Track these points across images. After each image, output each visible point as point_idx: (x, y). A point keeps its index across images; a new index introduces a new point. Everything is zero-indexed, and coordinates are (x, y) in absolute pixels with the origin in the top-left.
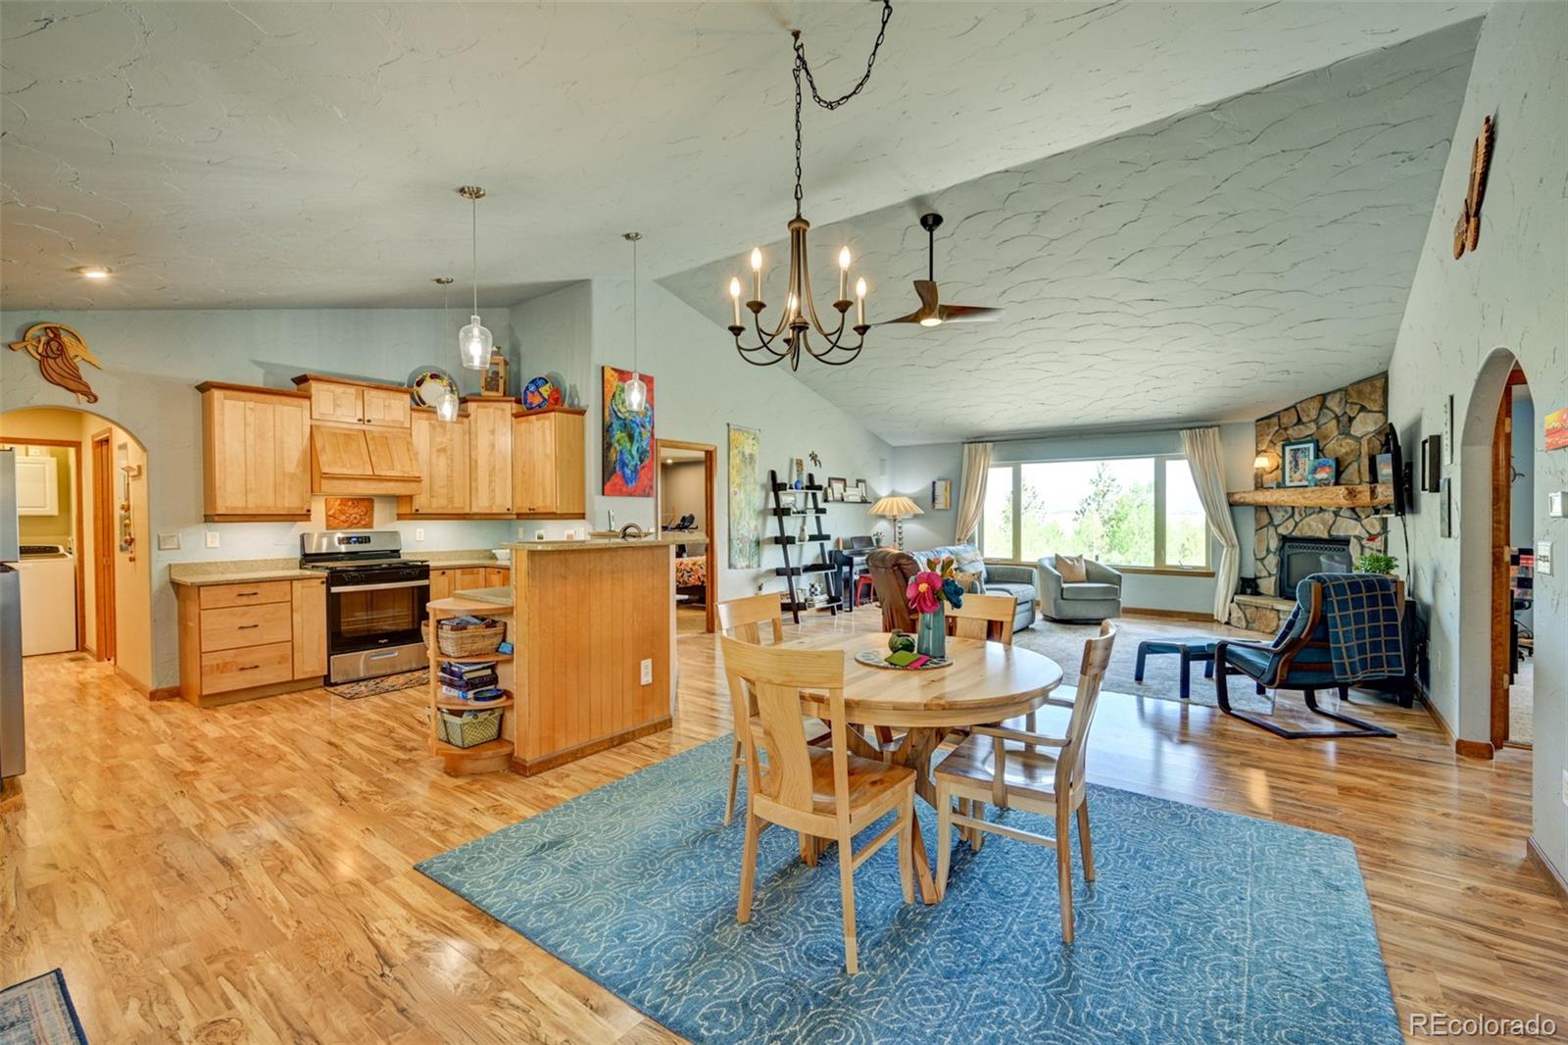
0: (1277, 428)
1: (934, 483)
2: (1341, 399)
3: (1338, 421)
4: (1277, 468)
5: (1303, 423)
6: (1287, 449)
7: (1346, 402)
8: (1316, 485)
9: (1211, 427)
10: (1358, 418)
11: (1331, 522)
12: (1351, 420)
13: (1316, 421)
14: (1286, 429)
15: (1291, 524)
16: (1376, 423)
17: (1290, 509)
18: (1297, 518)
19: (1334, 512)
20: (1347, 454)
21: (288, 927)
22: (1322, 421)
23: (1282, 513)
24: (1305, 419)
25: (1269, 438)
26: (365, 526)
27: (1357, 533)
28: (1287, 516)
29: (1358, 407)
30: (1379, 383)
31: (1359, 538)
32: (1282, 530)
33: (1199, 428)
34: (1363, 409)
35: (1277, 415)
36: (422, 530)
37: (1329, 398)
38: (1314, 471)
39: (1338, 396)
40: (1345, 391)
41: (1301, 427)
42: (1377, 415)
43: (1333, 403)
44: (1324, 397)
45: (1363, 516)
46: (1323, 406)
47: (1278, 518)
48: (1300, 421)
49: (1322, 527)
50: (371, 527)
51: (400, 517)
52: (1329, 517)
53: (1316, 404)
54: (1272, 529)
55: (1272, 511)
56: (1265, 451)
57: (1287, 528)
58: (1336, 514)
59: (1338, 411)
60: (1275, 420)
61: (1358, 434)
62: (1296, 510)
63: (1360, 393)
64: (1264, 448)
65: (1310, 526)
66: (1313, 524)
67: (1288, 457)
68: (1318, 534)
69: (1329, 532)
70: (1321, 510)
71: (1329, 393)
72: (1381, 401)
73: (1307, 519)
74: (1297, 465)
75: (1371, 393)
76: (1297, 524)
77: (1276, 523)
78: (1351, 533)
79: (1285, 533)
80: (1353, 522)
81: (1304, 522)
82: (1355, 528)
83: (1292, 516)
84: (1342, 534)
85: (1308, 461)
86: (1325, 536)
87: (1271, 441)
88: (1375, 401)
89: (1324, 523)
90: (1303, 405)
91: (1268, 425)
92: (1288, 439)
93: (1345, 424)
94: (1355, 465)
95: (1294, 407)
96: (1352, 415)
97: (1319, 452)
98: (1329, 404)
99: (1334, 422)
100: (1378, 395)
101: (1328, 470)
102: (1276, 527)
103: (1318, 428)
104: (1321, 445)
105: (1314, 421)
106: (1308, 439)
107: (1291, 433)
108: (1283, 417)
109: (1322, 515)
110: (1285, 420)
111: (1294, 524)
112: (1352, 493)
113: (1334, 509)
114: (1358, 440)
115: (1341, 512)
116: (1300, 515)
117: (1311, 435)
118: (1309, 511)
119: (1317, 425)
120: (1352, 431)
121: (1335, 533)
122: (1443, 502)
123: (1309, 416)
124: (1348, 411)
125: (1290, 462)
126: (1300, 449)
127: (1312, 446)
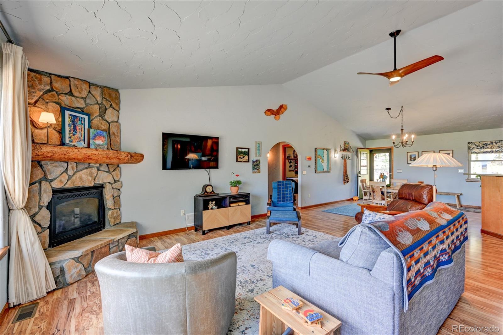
2: (100, 93)
3: (99, 107)
5: (73, 95)
6: (66, 113)
7: (103, 97)
11: (94, 174)
12: (106, 109)
14: (59, 94)
15: (65, 177)
17: (66, 165)
18: (70, 172)
20: (106, 131)
23: (59, 168)
24: (76, 93)
25: (41, 93)
28: (62, 171)
30: (117, 94)
31: (110, 184)
32: (56, 185)
34: (110, 105)
35: (49, 76)
37: (92, 87)
38: (94, 137)
39: (97, 89)
40: (101, 88)
41: (74, 99)
42: (116, 112)
43: (96, 94)
44: (91, 84)
45: (112, 170)
46: (89, 91)
48: (71, 92)
49: (90, 178)
52: (94, 171)
53: (85, 88)
54: (46, 185)
57: (61, 182)
58: (98, 169)
59: (99, 101)
61: (109, 120)
62: (70, 166)
64: (33, 101)
65: (81, 178)
66: (83, 176)
67: (68, 121)
68: (87, 184)
69: (94, 181)
70: (89, 166)
74: (75, 128)
75: (115, 99)
76: (70, 178)
77: (51, 178)
78: (106, 181)
80: (107, 174)
81: (78, 175)
83: (67, 170)
84: (100, 182)
86: (92, 184)
87: (41, 97)
88: (115, 104)
89: (91, 174)
90: (77, 83)
91: (41, 81)
92: (61, 104)
93: (103, 111)
94: (109, 139)
95: (67, 79)
96: (106, 106)
97: (90, 123)
98: (93, 91)
100: (117, 101)
101: (103, 139)
102: (51, 181)
103: (87, 105)
104: (91, 119)
105: (83, 98)
106: (80, 110)
107: (66, 100)
108: (57, 82)
109: (89, 170)
110: (57, 85)
111: (67, 177)
112: (131, 157)
113: (98, 165)
114: (109, 124)
115: (101, 168)
116: (73, 170)
117: (82, 108)
118: (80, 167)
119: (85, 102)
120: (106, 117)
121: (96, 182)
122: (256, 165)
123: (79, 93)
124: (104, 103)
125: (69, 125)
126: (77, 117)
127: (87, 118)
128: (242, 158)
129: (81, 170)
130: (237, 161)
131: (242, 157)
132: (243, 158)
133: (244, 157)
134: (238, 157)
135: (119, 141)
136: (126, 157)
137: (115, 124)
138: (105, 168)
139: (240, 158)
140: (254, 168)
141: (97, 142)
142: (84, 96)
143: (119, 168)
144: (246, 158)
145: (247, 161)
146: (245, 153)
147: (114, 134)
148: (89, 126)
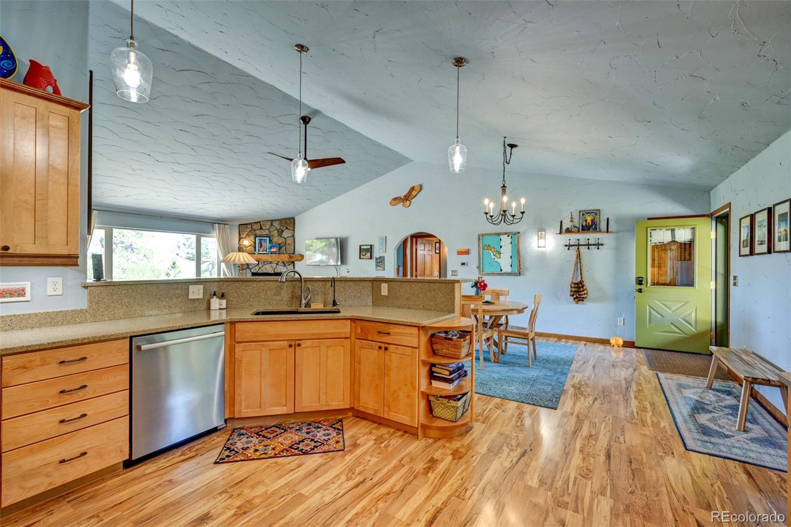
0: (250, 229)
3: (278, 231)
4: (251, 246)
5: (263, 229)
6: (257, 238)
7: (281, 225)
8: (271, 253)
9: (226, 224)
10: (285, 231)
11: (275, 267)
12: (283, 231)
13: (268, 229)
14: (255, 231)
15: (257, 268)
16: (291, 234)
17: (257, 262)
18: (260, 266)
20: (282, 243)
21: (609, 419)
22: (271, 230)
24: (264, 228)
25: (247, 233)
28: (256, 265)
29: (285, 227)
30: (292, 221)
32: (253, 271)
33: (222, 224)
34: (287, 228)
35: (251, 224)
37: (274, 222)
38: (271, 248)
39: (278, 222)
40: (280, 220)
41: (262, 231)
42: (292, 231)
43: (276, 225)
44: (272, 221)
45: (287, 265)
46: (272, 225)
47: (252, 265)
48: (261, 228)
49: (271, 269)
52: (274, 265)
53: (269, 223)
54: (248, 270)
56: (245, 238)
57: (255, 269)
58: (277, 264)
59: (278, 228)
60: (250, 226)
61: (285, 237)
62: (260, 263)
63: (286, 223)
64: (244, 237)
65: (266, 269)
67: (257, 242)
68: (269, 272)
69: (274, 271)
70: (271, 263)
71: (274, 220)
72: (293, 227)
73: (265, 266)
74: (261, 245)
75: (290, 223)
76: (260, 268)
77: (250, 268)
79: (255, 272)
80: (283, 267)
81: (264, 266)
82: (283, 269)
83: (258, 264)
84: (279, 271)
85: (267, 244)
86: (273, 272)
87: (247, 234)
88: (291, 226)
89: (272, 267)
90: (263, 222)
91: (247, 228)
92: (255, 235)
93: (280, 233)
94: (284, 247)
95: (259, 222)
97: (270, 241)
98: (274, 224)
99: (276, 231)
100: (292, 225)
101: (276, 248)
102: (250, 269)
103: (270, 232)
104: (271, 239)
107: (258, 232)
108: (254, 225)
110: (254, 227)
112: (291, 257)
113: (276, 262)
114: (285, 239)
115: (279, 264)
116: (262, 264)
117: (267, 235)
118: (265, 263)
119: (269, 231)
120: (283, 236)
121: (276, 271)
122: (379, 262)
123: (266, 227)
124: (282, 228)
125: (258, 244)
126: (262, 239)
127: (268, 239)
128: (364, 255)
130: (360, 258)
131: (364, 254)
133: (366, 254)
134: (361, 254)
135: (293, 248)
136: (285, 257)
137: (290, 238)
138: (282, 264)
139: (363, 255)
140: (377, 266)
141: (272, 250)
142: (268, 228)
143: (292, 264)
144: (368, 254)
145: (369, 257)
146: (367, 250)
147: (289, 244)
148: (270, 243)
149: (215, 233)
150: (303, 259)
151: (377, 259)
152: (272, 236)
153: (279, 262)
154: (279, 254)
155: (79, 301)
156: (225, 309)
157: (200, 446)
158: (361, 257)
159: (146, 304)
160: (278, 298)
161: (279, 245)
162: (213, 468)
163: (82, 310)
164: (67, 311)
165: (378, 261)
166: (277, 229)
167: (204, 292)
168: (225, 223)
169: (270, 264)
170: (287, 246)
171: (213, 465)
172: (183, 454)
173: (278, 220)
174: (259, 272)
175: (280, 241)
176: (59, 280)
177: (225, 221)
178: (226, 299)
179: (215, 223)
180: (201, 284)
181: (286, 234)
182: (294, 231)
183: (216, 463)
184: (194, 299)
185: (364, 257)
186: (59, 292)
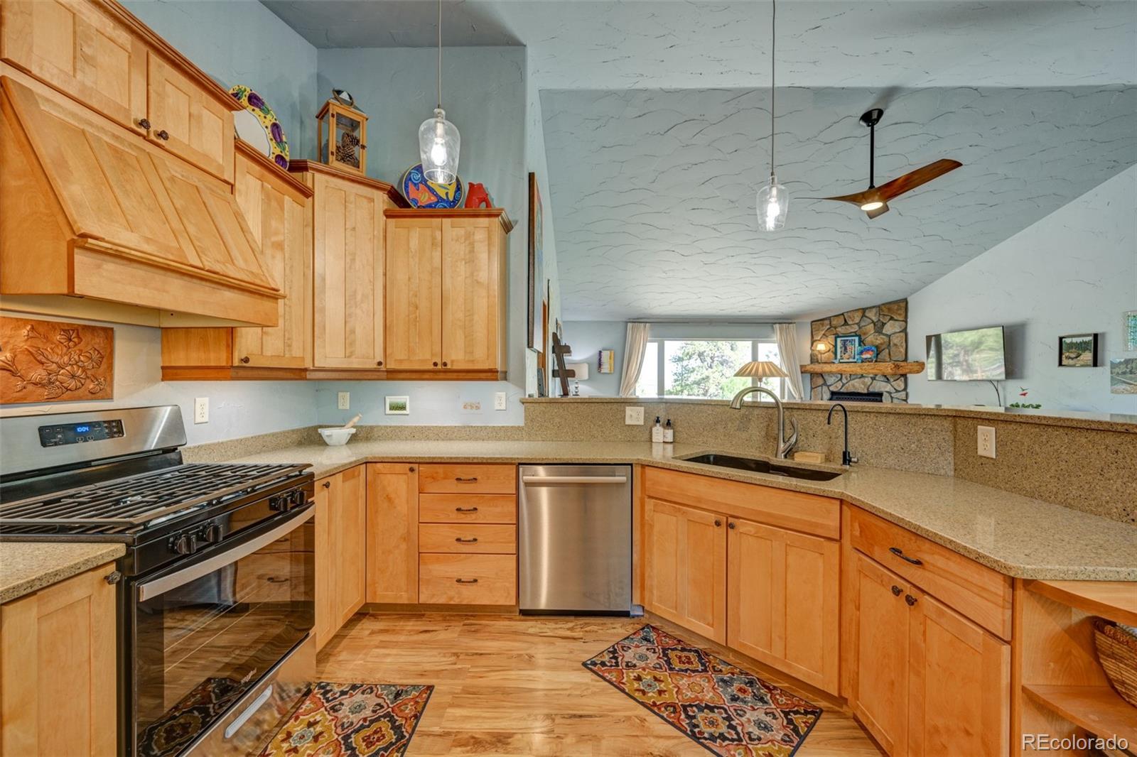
0: (828, 327)
1: (600, 352)
2: (877, 312)
3: (874, 324)
4: (830, 351)
5: (848, 325)
6: (839, 340)
7: (880, 315)
8: (862, 362)
9: (791, 323)
10: (888, 324)
11: (869, 383)
12: (884, 324)
13: (858, 324)
14: (835, 328)
15: (839, 384)
16: (901, 327)
17: (839, 376)
18: (844, 381)
19: (871, 378)
20: (881, 344)
22: (862, 324)
23: (834, 378)
24: (850, 322)
25: (823, 332)
26: (93, 396)
27: (887, 389)
28: (837, 380)
29: (889, 317)
30: (903, 305)
31: (890, 393)
32: (832, 388)
33: (785, 323)
34: (892, 318)
35: (829, 318)
36: (206, 400)
37: (867, 311)
39: (874, 310)
40: (879, 307)
41: (847, 327)
42: (901, 322)
43: (872, 315)
44: (864, 310)
45: (892, 380)
46: (864, 316)
47: (831, 380)
48: (846, 323)
49: (863, 386)
50: (110, 398)
51: (170, 373)
52: (868, 381)
53: (859, 315)
54: (825, 388)
55: (825, 377)
56: (819, 340)
57: (837, 387)
58: (873, 379)
59: (875, 319)
60: (827, 322)
61: (889, 333)
62: (844, 377)
63: (889, 309)
64: (819, 338)
65: (854, 386)
66: (856, 384)
67: (839, 345)
68: (860, 391)
69: (868, 389)
70: (862, 376)
71: (867, 308)
72: (904, 315)
73: (853, 382)
74: (846, 349)
75: (898, 310)
76: (844, 385)
77: (828, 384)
78: (882, 390)
79: (835, 390)
80: (884, 383)
81: (850, 383)
82: (885, 387)
83: (841, 379)
84: (877, 390)
85: (855, 347)
86: (866, 391)
87: (824, 334)
88: (900, 315)
89: (864, 383)
90: (849, 314)
91: (823, 325)
92: (836, 334)
93: (879, 328)
94: (887, 350)
95: (843, 314)
96: (884, 322)
97: (861, 342)
98: (867, 314)
99: (872, 325)
100: (902, 312)
101: (871, 353)
102: (828, 386)
103: (860, 328)
104: (863, 338)
105: (857, 324)
106: (853, 334)
107: (840, 330)
108: (834, 320)
109: (862, 379)
110: (834, 322)
111: (841, 384)
112: (897, 367)
113: (872, 376)
114: (889, 336)
115: (877, 378)
116: (847, 379)
117: (855, 332)
118: (853, 377)
119: (859, 326)
120: (884, 332)
121: (871, 390)
122: (1124, 373)
123: (853, 321)
124: (881, 319)
125: (841, 348)
126: (847, 340)
127: (857, 339)
128: (1072, 359)
129: (854, 379)
130: (1060, 364)
131: (1073, 355)
132: (1077, 357)
133: (1079, 356)
134: (1064, 356)
135: (903, 351)
136: (887, 368)
137: (898, 334)
138: (883, 379)
139: (1068, 358)
140: (1114, 381)
141: (864, 356)
142: (857, 322)
143: (903, 379)
144: (1088, 356)
145: (1091, 362)
146: (1082, 347)
147: (895, 345)
148: (860, 345)
149: (777, 337)
150: (923, 369)
151: (1113, 366)
152: (865, 334)
153: (876, 375)
154: (876, 361)
155: (516, 417)
156: (671, 443)
157: (595, 628)
158: (1063, 363)
159: (577, 426)
160: (744, 435)
161: (877, 347)
162: (579, 670)
163: (519, 427)
164: (508, 427)
165: (1117, 370)
166: (873, 322)
167: (645, 417)
168: (790, 321)
169: (860, 378)
170: (893, 349)
171: (580, 665)
172: (571, 629)
173: (874, 307)
174: (841, 390)
175: (880, 340)
176: (503, 394)
177: (788, 319)
178: (673, 429)
179: (775, 323)
180: (641, 406)
181: (890, 328)
182: (906, 322)
183: (584, 664)
184: (632, 425)
185: (1071, 362)
186: (503, 407)
